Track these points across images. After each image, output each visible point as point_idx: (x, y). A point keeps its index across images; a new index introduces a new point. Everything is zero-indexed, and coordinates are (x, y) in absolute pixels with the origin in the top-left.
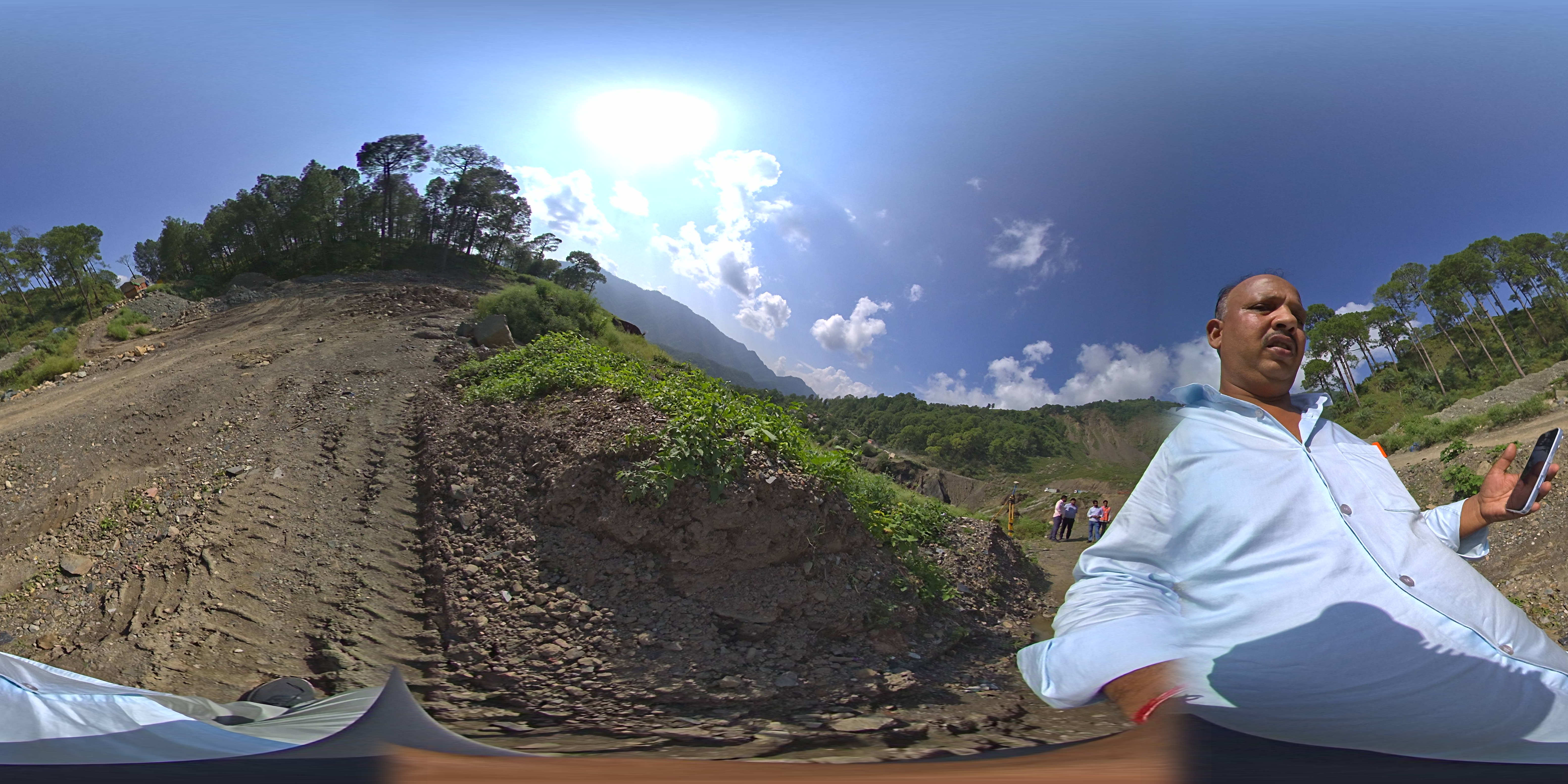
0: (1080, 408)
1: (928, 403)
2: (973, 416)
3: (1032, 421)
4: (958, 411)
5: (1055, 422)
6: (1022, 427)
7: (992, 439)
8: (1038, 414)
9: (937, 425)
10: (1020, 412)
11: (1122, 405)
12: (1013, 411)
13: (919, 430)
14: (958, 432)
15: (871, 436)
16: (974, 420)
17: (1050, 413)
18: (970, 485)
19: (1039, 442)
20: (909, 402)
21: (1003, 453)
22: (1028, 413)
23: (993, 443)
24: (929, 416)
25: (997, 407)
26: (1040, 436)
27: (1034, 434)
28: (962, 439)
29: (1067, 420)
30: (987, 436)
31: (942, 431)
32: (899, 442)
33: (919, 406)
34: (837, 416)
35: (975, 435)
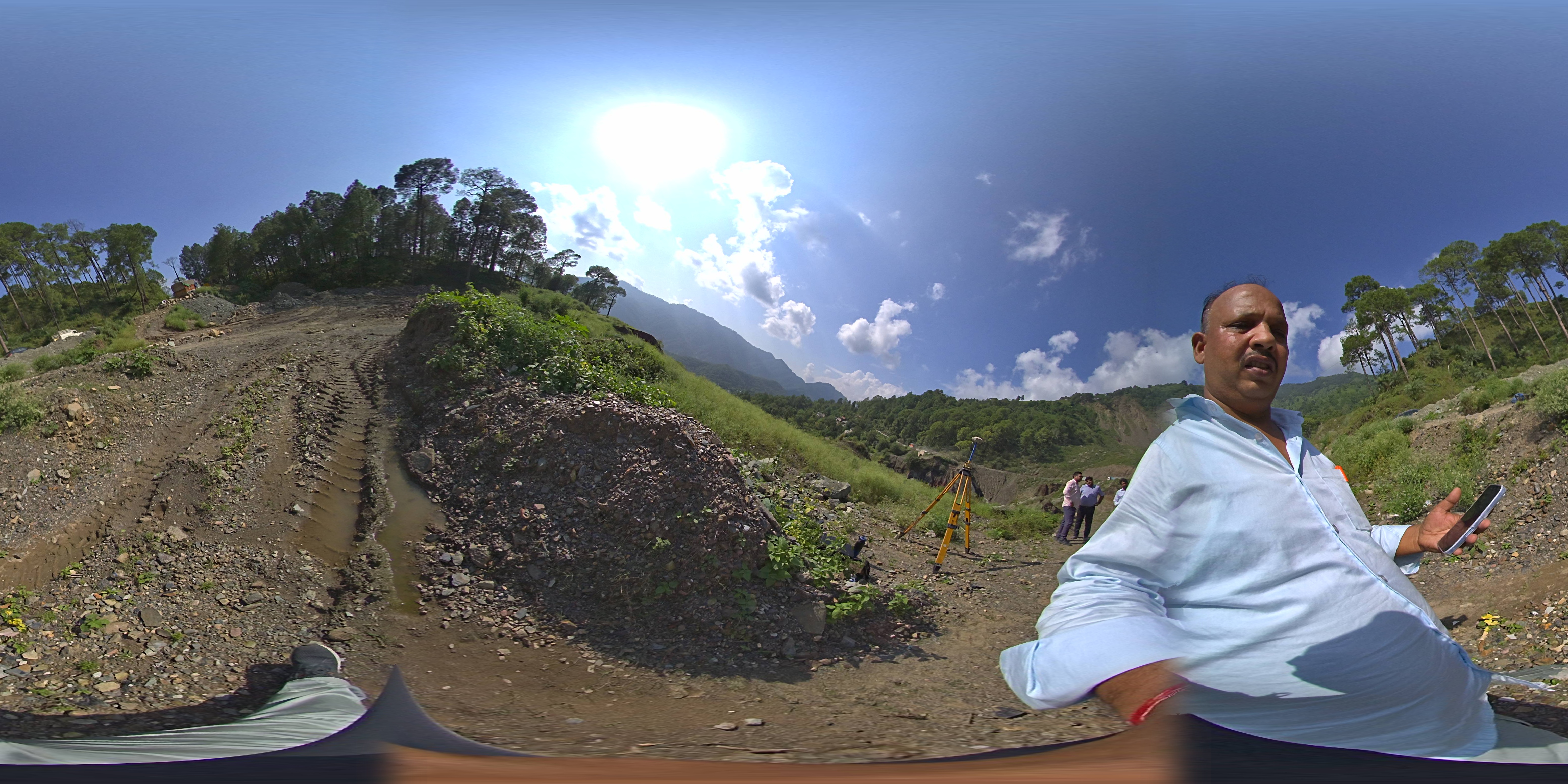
0: (1110, 395)
1: (957, 399)
2: (1002, 408)
3: (1063, 410)
4: (988, 404)
5: (1085, 410)
6: (1053, 417)
7: (1023, 430)
8: (1069, 403)
9: (966, 419)
10: (1050, 402)
11: (1152, 390)
12: (1043, 402)
13: (948, 425)
14: (988, 425)
15: (900, 435)
16: (1004, 412)
17: (1080, 401)
18: (1002, 477)
19: (1070, 431)
20: (937, 398)
21: (1035, 443)
22: (1058, 403)
23: (1023, 434)
24: (957, 410)
25: (1027, 399)
26: (1071, 425)
27: (1065, 423)
28: (992, 431)
29: (1097, 408)
30: (1018, 427)
31: (970, 426)
32: (929, 438)
33: (948, 402)
34: (867, 417)
35: (1005, 427)
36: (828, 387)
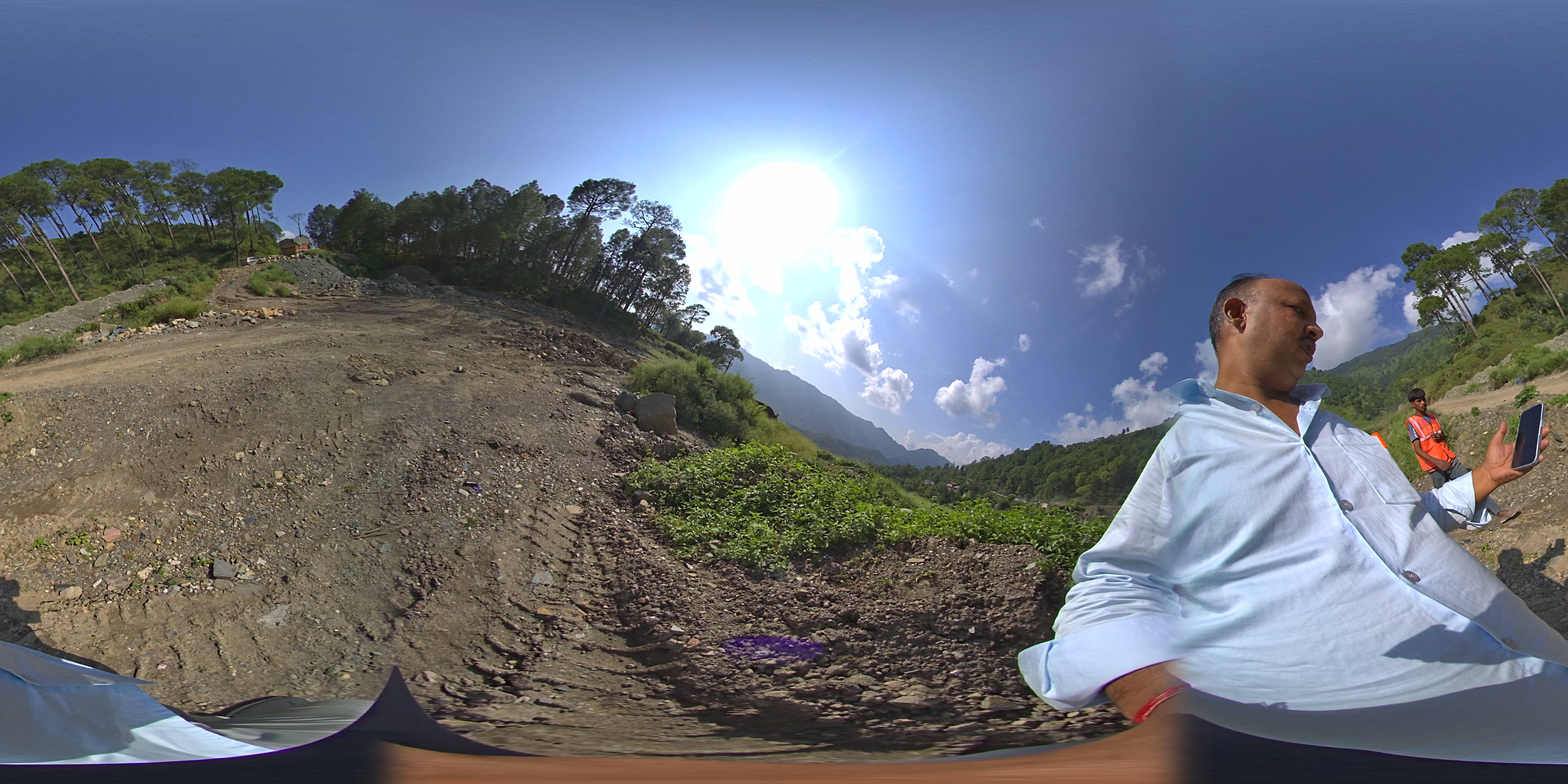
1: (1065, 446)
2: (1109, 445)
4: (1096, 445)
9: (1080, 465)
13: (1064, 474)
14: (1103, 465)
15: (1017, 492)
16: (1112, 449)
20: (1048, 448)
24: (1069, 458)
25: (1132, 430)
28: (1108, 471)
31: (1086, 469)
32: (1048, 491)
33: (1060, 449)
34: (978, 479)
35: (1119, 463)
36: (931, 452)
